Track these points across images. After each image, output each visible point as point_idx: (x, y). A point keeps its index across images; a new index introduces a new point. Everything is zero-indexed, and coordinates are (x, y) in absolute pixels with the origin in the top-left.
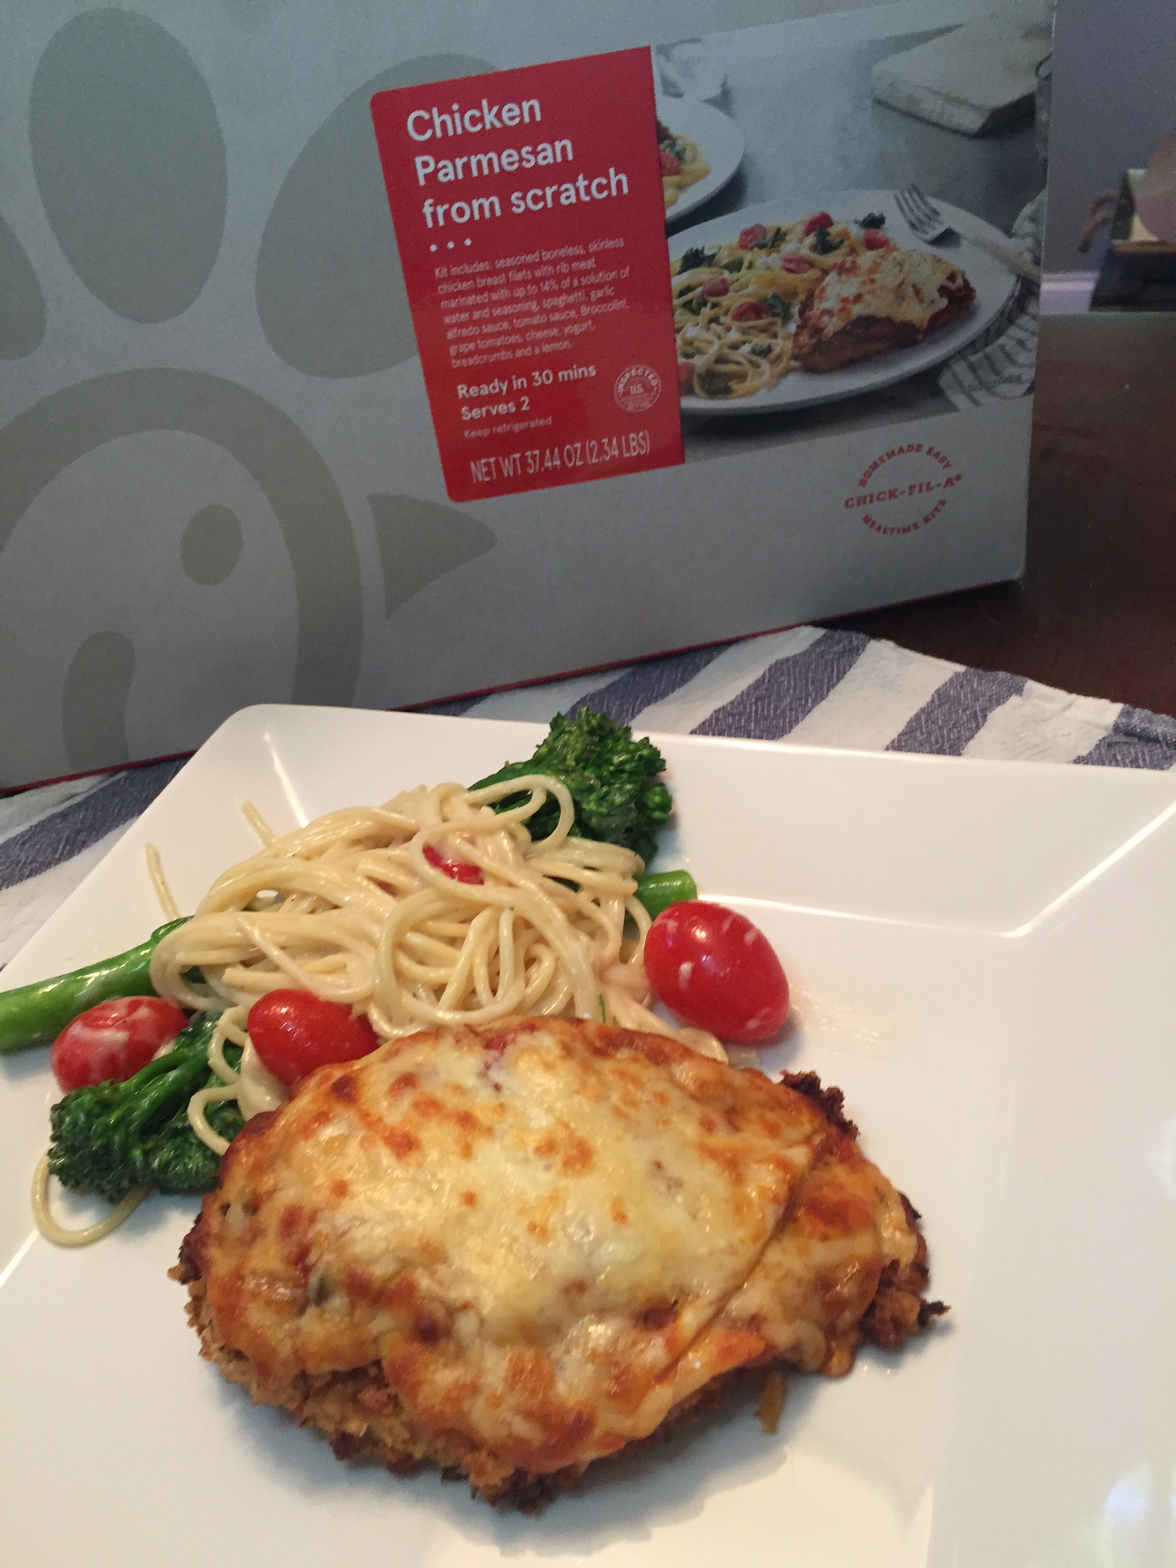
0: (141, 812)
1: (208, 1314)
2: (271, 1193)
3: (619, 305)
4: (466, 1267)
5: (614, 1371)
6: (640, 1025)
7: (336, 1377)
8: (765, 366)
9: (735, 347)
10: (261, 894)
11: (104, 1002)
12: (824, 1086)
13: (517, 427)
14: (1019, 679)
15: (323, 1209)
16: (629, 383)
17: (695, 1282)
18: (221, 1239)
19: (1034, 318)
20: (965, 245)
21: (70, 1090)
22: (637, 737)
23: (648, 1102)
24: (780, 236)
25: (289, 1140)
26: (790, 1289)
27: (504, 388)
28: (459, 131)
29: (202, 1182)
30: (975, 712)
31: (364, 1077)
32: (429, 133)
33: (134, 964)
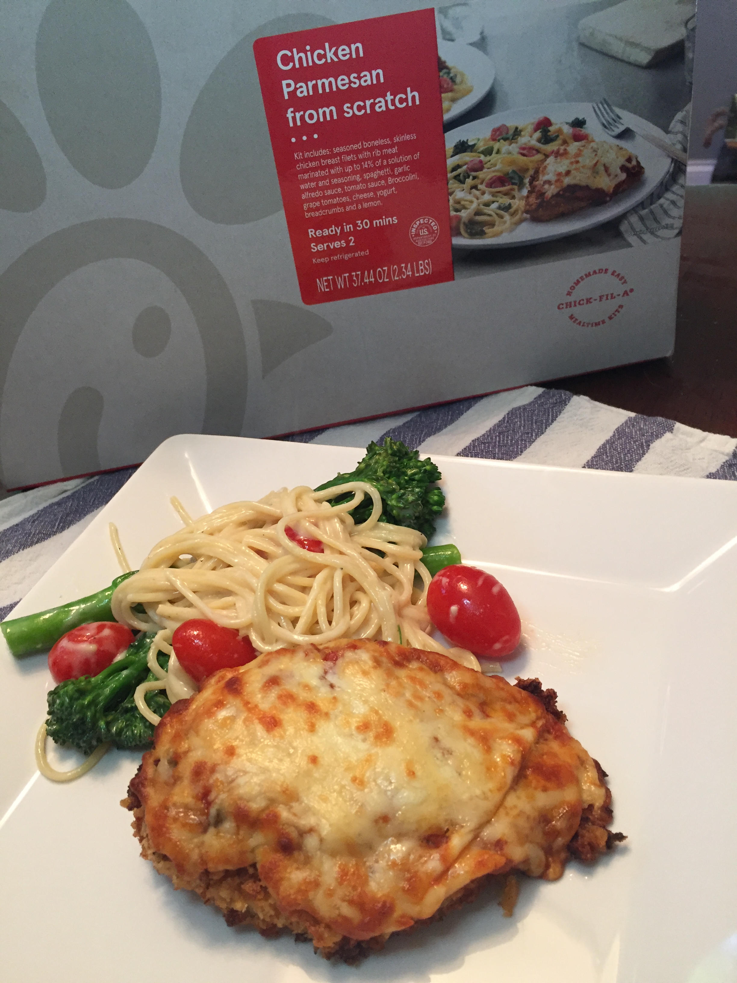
0: (107, 502)
1: (146, 830)
2: (186, 753)
3: (411, 177)
4: (312, 804)
5: (407, 875)
6: (424, 645)
7: (227, 874)
8: (507, 217)
9: (487, 205)
10: (181, 557)
11: (83, 625)
12: (544, 688)
13: (346, 257)
14: (670, 421)
15: (219, 764)
16: (419, 228)
17: (460, 817)
18: (154, 782)
19: (682, 186)
20: (639, 139)
21: (60, 682)
22: (423, 457)
23: (429, 697)
24: (517, 132)
25: (198, 718)
26: (522, 822)
27: (339, 231)
28: (311, 64)
29: (143, 742)
30: (642, 444)
31: (246, 678)
32: (291, 65)
33: (101, 601)
